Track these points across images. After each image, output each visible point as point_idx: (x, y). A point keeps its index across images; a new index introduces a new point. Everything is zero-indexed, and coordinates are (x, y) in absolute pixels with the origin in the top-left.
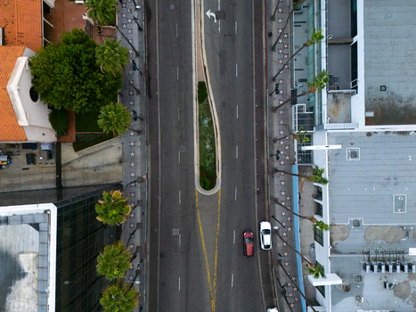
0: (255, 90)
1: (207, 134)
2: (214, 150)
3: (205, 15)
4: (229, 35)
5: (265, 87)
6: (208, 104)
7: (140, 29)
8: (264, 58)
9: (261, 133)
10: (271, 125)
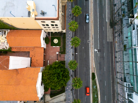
0: (111, 76)
1: (95, 91)
2: (98, 97)
3: (94, 51)
4: (102, 57)
5: (114, 75)
6: (95, 81)
7: (73, 55)
8: (114, 65)
9: (114, 91)
10: (117, 88)
